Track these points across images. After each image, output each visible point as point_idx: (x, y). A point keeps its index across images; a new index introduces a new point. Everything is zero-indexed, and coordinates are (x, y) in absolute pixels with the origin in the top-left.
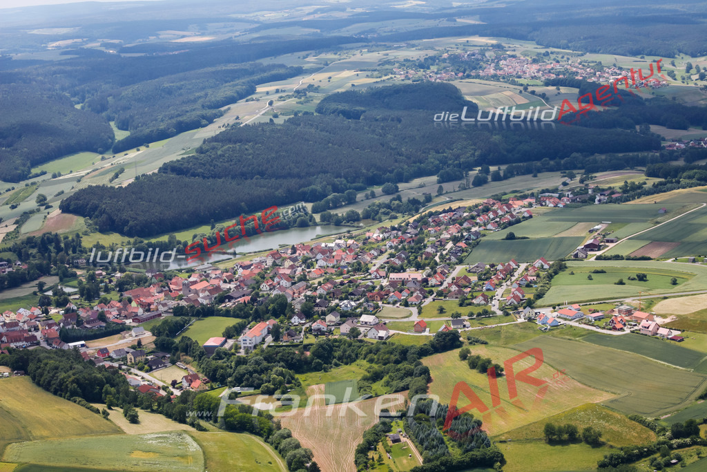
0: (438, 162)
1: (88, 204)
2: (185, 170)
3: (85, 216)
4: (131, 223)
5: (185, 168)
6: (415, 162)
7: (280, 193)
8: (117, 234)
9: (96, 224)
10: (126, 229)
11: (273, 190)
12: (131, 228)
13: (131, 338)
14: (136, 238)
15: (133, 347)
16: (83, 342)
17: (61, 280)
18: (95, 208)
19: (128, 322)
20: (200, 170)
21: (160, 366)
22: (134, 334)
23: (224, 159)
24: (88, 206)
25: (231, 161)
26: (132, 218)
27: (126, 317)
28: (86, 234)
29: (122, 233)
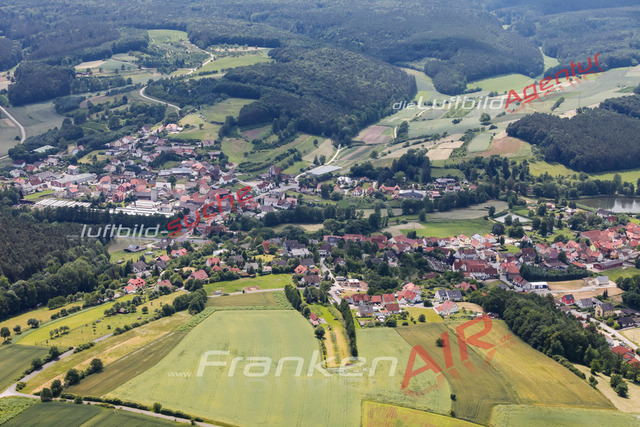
1: (535, 132)
2: (625, 109)
3: (531, 143)
4: (577, 157)
5: (627, 107)
8: (562, 166)
9: (543, 153)
13: (594, 287)
14: (581, 172)
15: (599, 298)
16: (545, 283)
17: (510, 207)
18: (543, 136)
19: (589, 267)
21: (629, 324)
22: (598, 283)
24: (536, 134)
26: (579, 152)
27: (586, 261)
28: (532, 161)
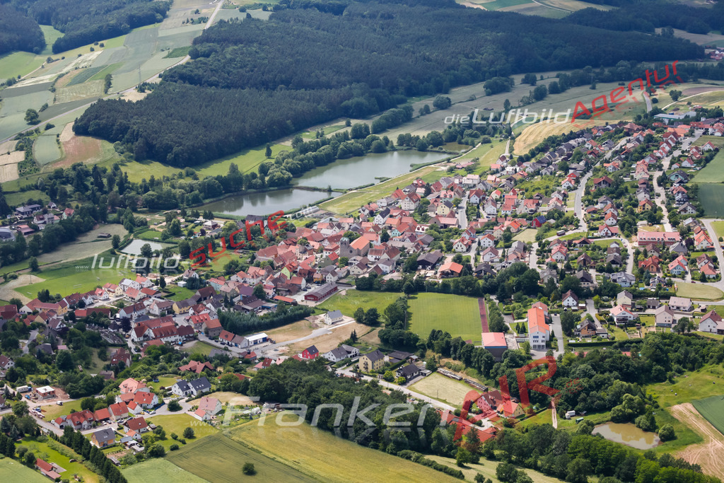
0: (471, 69)
1: (113, 125)
2: (196, 78)
3: (112, 140)
4: (176, 149)
5: (196, 75)
6: (448, 69)
7: (322, 107)
8: (157, 163)
9: (131, 151)
10: (170, 156)
11: (315, 104)
12: (176, 155)
14: (187, 168)
16: (263, 335)
17: (131, 231)
18: (124, 130)
19: (300, 300)
20: (214, 78)
21: (415, 375)
22: (328, 321)
23: (236, 65)
24: (115, 128)
25: (245, 66)
26: (176, 143)
27: (289, 292)
28: (123, 164)
29: (164, 162)
